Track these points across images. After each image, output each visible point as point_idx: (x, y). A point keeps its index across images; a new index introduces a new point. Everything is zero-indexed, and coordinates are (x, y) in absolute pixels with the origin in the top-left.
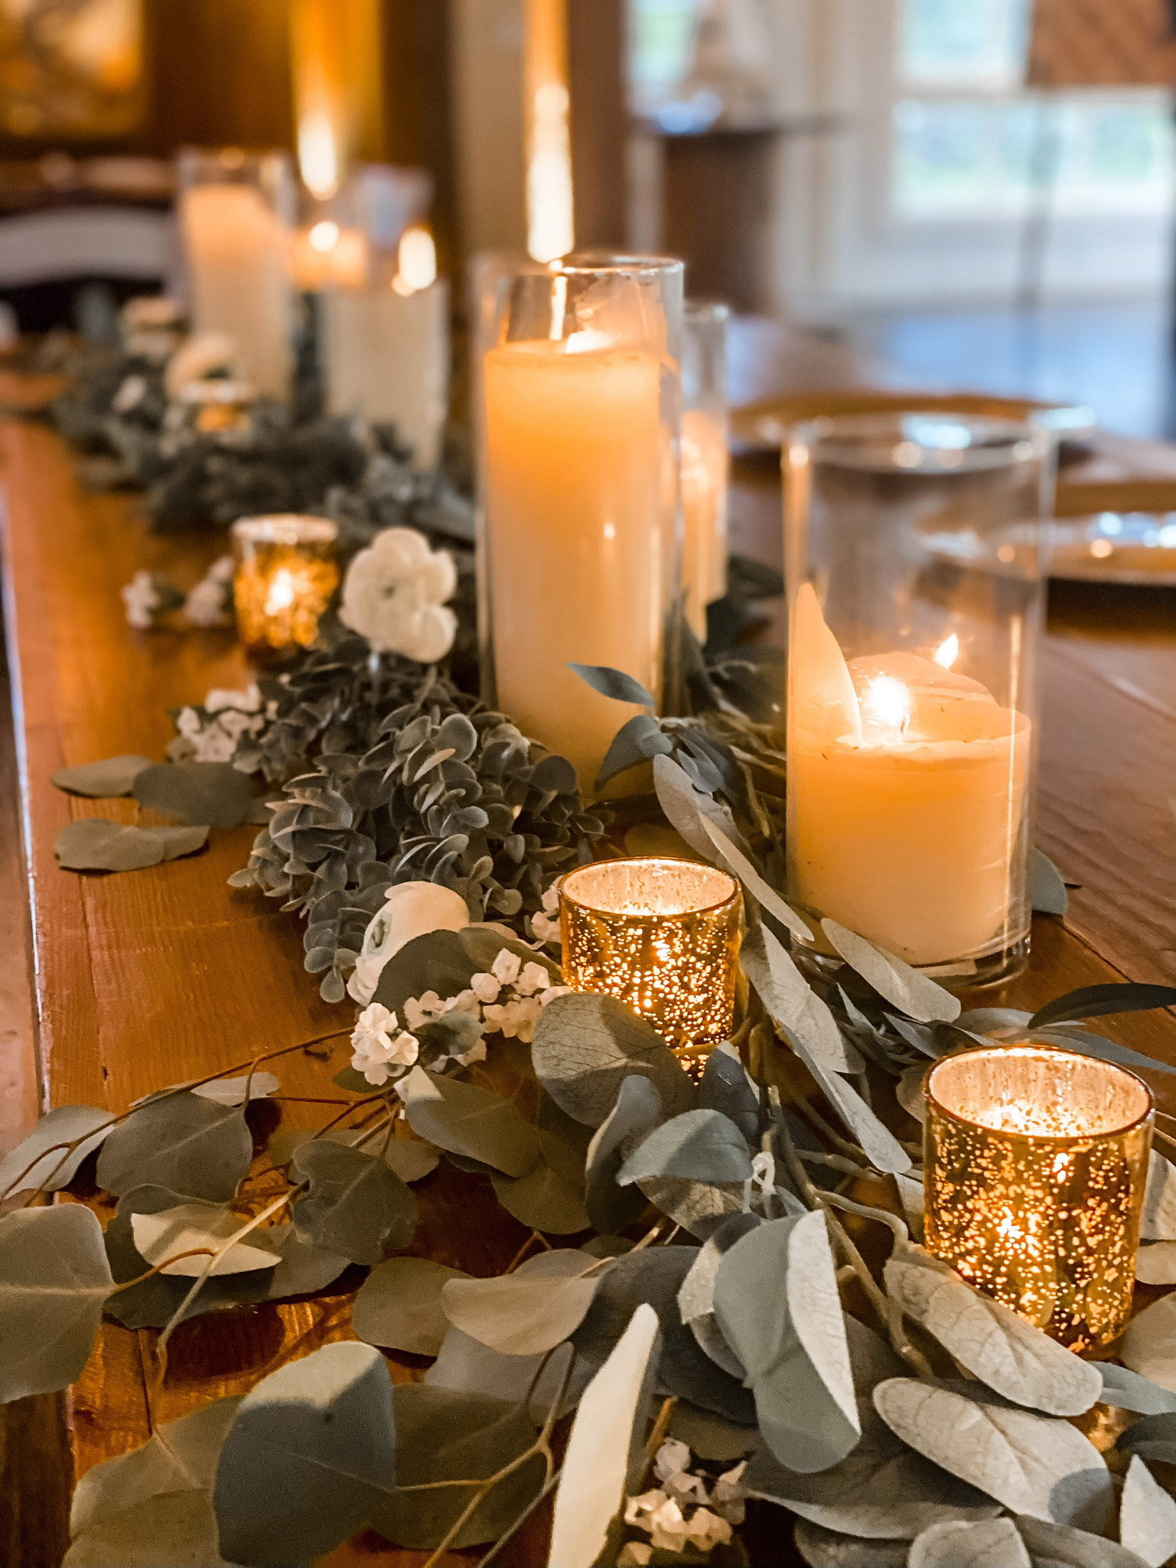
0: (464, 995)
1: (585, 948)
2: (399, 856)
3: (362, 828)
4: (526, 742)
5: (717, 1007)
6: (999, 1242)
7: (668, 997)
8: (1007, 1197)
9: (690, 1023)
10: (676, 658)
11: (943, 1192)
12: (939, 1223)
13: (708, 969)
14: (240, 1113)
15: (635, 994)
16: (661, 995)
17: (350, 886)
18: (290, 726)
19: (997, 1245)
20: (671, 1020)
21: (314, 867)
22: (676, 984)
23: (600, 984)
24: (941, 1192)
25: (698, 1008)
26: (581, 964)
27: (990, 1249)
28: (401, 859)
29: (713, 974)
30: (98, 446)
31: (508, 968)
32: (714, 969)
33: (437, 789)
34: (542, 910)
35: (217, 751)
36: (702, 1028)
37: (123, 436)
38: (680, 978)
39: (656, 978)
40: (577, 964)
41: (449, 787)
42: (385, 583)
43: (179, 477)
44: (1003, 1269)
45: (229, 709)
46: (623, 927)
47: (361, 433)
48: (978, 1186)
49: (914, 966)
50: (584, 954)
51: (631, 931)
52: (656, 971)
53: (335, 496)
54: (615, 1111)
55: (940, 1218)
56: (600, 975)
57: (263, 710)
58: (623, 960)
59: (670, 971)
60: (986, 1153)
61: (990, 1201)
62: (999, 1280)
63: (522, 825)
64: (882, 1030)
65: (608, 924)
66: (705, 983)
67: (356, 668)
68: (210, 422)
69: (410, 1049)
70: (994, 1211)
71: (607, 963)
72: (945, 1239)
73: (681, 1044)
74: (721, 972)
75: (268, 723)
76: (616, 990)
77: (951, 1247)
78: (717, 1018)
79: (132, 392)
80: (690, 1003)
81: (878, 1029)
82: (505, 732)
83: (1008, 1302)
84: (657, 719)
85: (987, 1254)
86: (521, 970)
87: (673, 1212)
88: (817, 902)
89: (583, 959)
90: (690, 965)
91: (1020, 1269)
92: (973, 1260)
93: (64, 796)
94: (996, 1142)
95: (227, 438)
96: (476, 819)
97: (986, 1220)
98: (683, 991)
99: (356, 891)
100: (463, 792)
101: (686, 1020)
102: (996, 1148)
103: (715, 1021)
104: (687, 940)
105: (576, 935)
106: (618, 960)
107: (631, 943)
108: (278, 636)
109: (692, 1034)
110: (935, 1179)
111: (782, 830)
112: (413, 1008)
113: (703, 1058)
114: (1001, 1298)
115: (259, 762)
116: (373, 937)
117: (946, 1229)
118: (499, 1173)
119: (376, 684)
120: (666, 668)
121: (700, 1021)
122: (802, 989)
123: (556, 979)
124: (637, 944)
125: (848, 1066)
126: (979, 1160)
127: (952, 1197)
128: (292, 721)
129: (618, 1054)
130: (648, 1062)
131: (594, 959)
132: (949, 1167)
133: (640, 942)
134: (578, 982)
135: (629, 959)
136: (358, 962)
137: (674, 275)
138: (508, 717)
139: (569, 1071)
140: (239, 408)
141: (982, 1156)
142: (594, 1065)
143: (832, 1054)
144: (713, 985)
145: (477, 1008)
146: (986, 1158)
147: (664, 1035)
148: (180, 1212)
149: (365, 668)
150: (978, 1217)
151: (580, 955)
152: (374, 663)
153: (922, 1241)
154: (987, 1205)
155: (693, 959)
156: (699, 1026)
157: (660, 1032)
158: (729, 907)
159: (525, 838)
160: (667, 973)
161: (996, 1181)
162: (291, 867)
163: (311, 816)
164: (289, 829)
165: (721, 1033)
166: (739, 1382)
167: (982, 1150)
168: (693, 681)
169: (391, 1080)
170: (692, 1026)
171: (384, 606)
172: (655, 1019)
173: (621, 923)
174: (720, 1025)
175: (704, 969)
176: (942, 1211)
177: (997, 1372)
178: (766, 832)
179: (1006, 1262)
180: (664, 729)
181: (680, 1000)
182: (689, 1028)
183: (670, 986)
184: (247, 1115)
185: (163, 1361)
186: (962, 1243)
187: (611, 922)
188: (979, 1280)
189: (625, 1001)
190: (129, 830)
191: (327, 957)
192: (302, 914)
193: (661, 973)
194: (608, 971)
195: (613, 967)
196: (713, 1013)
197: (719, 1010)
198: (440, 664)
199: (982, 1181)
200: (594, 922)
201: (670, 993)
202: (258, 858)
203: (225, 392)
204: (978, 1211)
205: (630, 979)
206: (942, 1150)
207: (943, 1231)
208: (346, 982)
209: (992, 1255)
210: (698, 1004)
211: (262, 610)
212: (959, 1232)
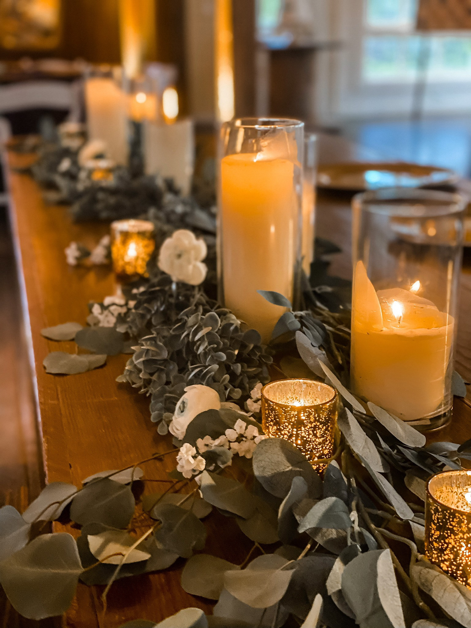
0: (222, 439)
1: (273, 419)
2: (188, 372)
3: (172, 358)
4: (239, 322)
5: (328, 443)
6: (459, 557)
7: (308, 439)
8: (463, 538)
9: (316, 450)
10: (299, 285)
11: (435, 534)
12: (432, 547)
13: (325, 427)
14: (129, 487)
15: (294, 438)
16: (305, 439)
17: (168, 383)
18: (140, 314)
19: (459, 558)
20: (309, 449)
21: (152, 374)
22: (311, 434)
23: (279, 434)
24: (434, 534)
25: (320, 444)
26: (271, 425)
27: (455, 559)
28: (190, 374)
29: (326, 429)
30: (51, 186)
31: (241, 427)
32: (327, 427)
33: (204, 345)
34: (251, 398)
35: (108, 322)
36: (321, 452)
37: (62, 183)
38: (313, 431)
39: (303, 432)
40: (269, 425)
41: (210, 344)
42: (178, 252)
43: (85, 200)
44: (461, 568)
45: (113, 304)
46: (290, 410)
47: (160, 183)
48: (451, 533)
49: (405, 421)
50: (272, 421)
51: (293, 412)
52: (303, 429)
53: (152, 211)
54: (290, 492)
55: (433, 545)
56: (279, 430)
57: (126, 304)
58: (289, 424)
59: (309, 429)
60: (455, 520)
61: (455, 540)
62: (458, 572)
63: (240, 359)
64: (395, 451)
65: (283, 409)
66: (323, 433)
67: (167, 288)
68: (97, 176)
69: (202, 464)
70: (458, 544)
71: (282, 425)
72: (435, 554)
73: (312, 459)
74: (329, 429)
75: (129, 310)
76: (286, 436)
77: (438, 557)
78: (328, 448)
79: (65, 165)
80: (316, 442)
81: (393, 451)
82: (229, 318)
83: (462, 581)
84: (293, 312)
85: (454, 561)
86: (246, 428)
87: (316, 537)
88: (365, 394)
89: (272, 423)
90: (317, 426)
91: (468, 568)
92: (447, 563)
93: (46, 340)
94: (459, 515)
95: (104, 184)
96: (221, 357)
97: (454, 547)
98: (314, 437)
99: (170, 386)
100: (216, 346)
101: (315, 449)
102: (459, 518)
103: (327, 449)
104: (316, 416)
105: (269, 413)
106: (287, 424)
107: (292, 417)
108: (130, 270)
109: (317, 455)
110: (431, 529)
111: (348, 363)
112: (200, 442)
113: (321, 464)
114: (459, 580)
115: (127, 328)
116: (180, 408)
117: (435, 550)
118: (239, 517)
119: (175, 295)
120: (295, 290)
121: (321, 449)
122: (363, 435)
123: (261, 432)
124: (295, 418)
125: (384, 469)
126: (451, 523)
127: (438, 537)
128: (141, 311)
129: (288, 464)
130: (300, 468)
131: (277, 423)
132: (438, 524)
133: (297, 417)
134: (269, 432)
135: (292, 424)
136: (173, 418)
137: (300, 128)
138: (230, 310)
139: (268, 473)
140: (109, 171)
141: (453, 521)
142: (278, 470)
143: (377, 464)
144: (326, 434)
145: (228, 444)
146: (455, 522)
147: (306, 455)
148: (107, 534)
149: (170, 288)
150: (450, 546)
151: (271, 421)
152: (174, 287)
153: (424, 554)
154: (454, 541)
155: (318, 424)
156: (320, 451)
157: (304, 454)
158: (333, 402)
159: (241, 365)
160: (307, 429)
161: (459, 532)
162: (144, 375)
163: (150, 353)
164: (141, 360)
165: (329, 454)
166: (354, 621)
167: (453, 518)
168: (306, 295)
169: (194, 476)
170: (317, 451)
171: (177, 262)
172: (302, 448)
173: (289, 409)
174: (328, 450)
175: (323, 427)
176: (434, 542)
177: (462, 616)
178: (340, 362)
179: (462, 565)
180: (296, 316)
181: (313, 441)
182: (316, 452)
183: (309, 435)
184: (133, 489)
185: (105, 605)
186: (443, 556)
187: (284, 408)
188: (450, 572)
189: (290, 441)
190: (74, 356)
191: (160, 416)
192: (148, 395)
193: (305, 429)
194: (282, 428)
195: (285, 427)
196: (326, 446)
197: (328, 444)
198: (200, 286)
199: (452, 531)
200: (277, 408)
201: (309, 438)
202: (128, 370)
203: (103, 164)
204: (451, 543)
205: (292, 432)
206: (435, 517)
207: (434, 550)
208: (168, 426)
209: (456, 562)
210: (320, 442)
211: (123, 260)
212: (441, 551)
